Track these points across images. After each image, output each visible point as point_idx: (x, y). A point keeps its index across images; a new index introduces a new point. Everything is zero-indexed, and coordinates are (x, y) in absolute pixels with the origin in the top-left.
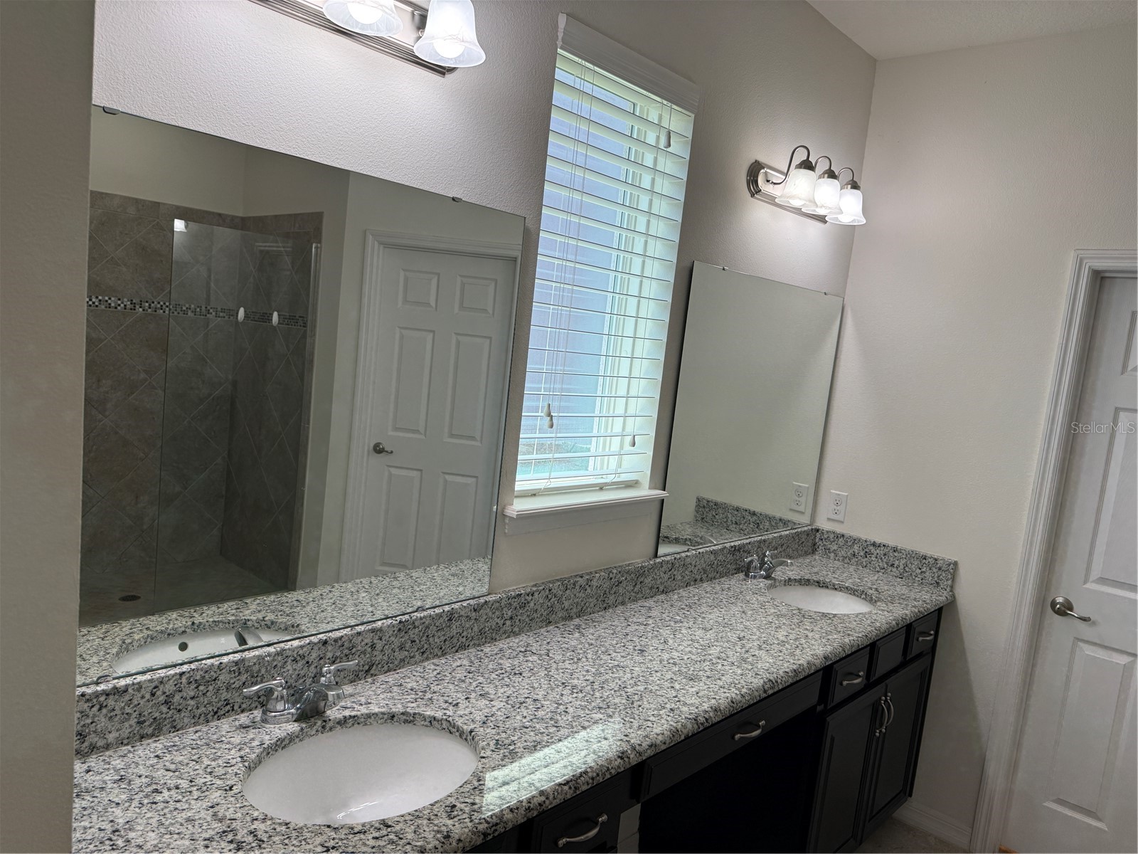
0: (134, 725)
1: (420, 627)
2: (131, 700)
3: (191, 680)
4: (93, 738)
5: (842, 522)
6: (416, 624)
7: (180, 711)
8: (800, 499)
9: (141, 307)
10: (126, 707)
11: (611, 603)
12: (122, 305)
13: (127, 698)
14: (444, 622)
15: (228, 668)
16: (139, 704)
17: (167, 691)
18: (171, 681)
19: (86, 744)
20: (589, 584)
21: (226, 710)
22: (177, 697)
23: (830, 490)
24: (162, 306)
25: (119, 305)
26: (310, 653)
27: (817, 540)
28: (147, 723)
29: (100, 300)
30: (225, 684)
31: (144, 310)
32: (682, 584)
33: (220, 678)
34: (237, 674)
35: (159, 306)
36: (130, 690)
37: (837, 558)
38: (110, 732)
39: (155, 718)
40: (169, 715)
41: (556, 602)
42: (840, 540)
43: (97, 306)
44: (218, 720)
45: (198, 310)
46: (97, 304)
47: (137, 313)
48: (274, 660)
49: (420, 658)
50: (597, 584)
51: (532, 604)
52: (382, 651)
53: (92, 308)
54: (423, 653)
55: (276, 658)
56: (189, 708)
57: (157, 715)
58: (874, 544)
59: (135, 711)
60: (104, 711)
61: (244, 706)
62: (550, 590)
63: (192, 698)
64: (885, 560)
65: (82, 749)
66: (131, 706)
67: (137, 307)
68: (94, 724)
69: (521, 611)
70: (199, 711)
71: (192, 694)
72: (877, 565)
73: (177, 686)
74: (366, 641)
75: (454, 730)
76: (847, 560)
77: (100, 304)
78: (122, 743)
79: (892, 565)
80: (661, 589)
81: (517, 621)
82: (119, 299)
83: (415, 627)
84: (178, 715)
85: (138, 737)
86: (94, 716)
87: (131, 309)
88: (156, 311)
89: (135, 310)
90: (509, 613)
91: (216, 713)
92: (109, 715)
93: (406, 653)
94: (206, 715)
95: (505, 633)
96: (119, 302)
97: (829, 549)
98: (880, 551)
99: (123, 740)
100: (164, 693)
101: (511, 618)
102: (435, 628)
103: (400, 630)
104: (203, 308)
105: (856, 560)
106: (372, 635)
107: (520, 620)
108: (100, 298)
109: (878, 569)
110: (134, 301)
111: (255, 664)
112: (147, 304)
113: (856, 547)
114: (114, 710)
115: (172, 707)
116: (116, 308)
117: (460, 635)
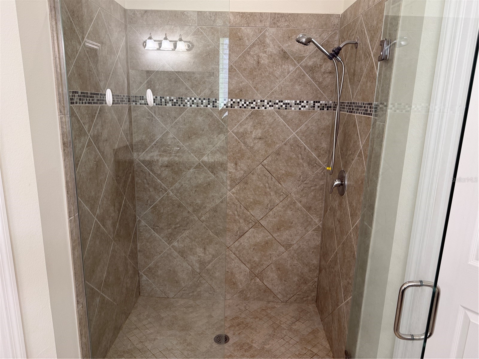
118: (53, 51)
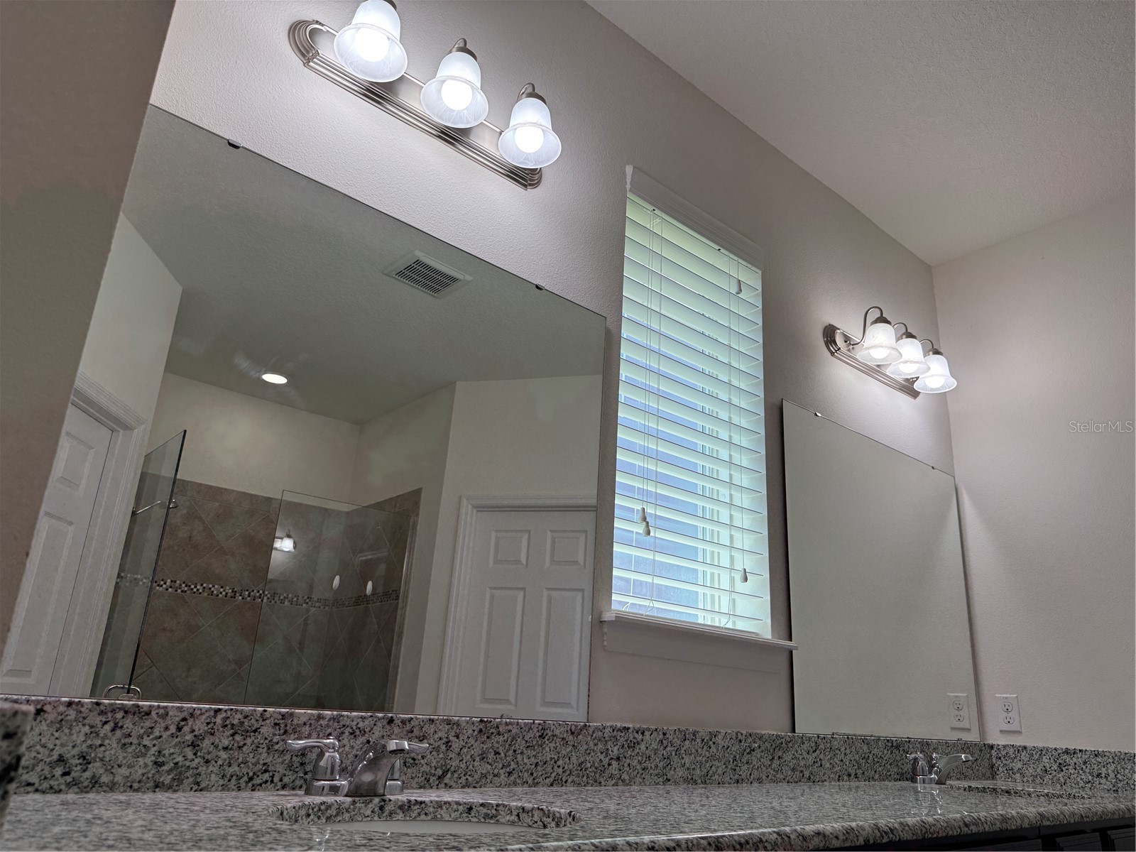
0: (150, 764)
1: (506, 735)
2: (152, 728)
3: (228, 722)
4: (96, 768)
5: (1020, 732)
6: (501, 729)
7: (207, 762)
8: (961, 713)
9: (241, 595)
10: (145, 737)
11: (743, 776)
12: (224, 593)
13: (148, 724)
14: (535, 737)
15: (272, 719)
16: (161, 737)
17: (196, 728)
18: (204, 717)
19: (88, 774)
20: (713, 740)
21: (264, 780)
22: (206, 743)
23: (995, 695)
24: (261, 595)
25: (221, 593)
26: (372, 729)
27: (994, 761)
28: (165, 768)
29: (204, 588)
30: (267, 741)
31: (243, 599)
32: (832, 776)
33: (262, 730)
34: (282, 731)
35: (258, 594)
36: (153, 713)
37: (1025, 780)
38: (119, 766)
39: (176, 764)
40: (194, 764)
41: (673, 753)
42: (1023, 754)
43: (200, 593)
44: (253, 790)
45: (295, 599)
46: (200, 591)
47: (236, 601)
48: (328, 726)
49: (506, 779)
50: (723, 744)
51: (643, 747)
52: (459, 754)
53: (195, 595)
54: (510, 773)
55: (331, 723)
56: (220, 762)
57: (180, 759)
58: (1067, 752)
59: (154, 745)
60: (118, 733)
61: (286, 780)
62: (664, 734)
63: (225, 749)
64: (1087, 771)
65: (81, 779)
66: (151, 737)
67: (238, 595)
68: (103, 748)
69: (629, 752)
70: (231, 770)
71: (226, 742)
72: (1079, 779)
73: (209, 726)
74: (440, 734)
75: (548, 820)
76: (1038, 780)
77: (204, 591)
78: (131, 787)
79: (1099, 775)
80: (807, 774)
81: (626, 765)
82: (222, 587)
83: (499, 734)
84: (204, 768)
85: (151, 784)
86: (105, 737)
87: (231, 597)
88: (254, 600)
89: (235, 598)
90: (616, 752)
91: (251, 779)
92: (123, 741)
93: (489, 767)
94: (239, 778)
95: (611, 777)
96: (222, 590)
97: (1012, 769)
98: (1078, 759)
99: (133, 782)
100: (193, 731)
101: (618, 759)
102: (524, 742)
103: (481, 731)
104: (300, 597)
105: (1050, 777)
106: (447, 727)
107: (629, 765)
108: (205, 585)
109: (1082, 784)
110: (235, 590)
111: (305, 724)
112: (247, 593)
113: (1045, 759)
114: (129, 736)
115: (199, 754)
116: (218, 596)
117: (555, 762)
118: (414, 549)
